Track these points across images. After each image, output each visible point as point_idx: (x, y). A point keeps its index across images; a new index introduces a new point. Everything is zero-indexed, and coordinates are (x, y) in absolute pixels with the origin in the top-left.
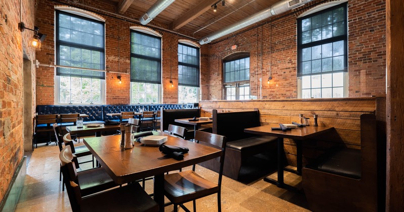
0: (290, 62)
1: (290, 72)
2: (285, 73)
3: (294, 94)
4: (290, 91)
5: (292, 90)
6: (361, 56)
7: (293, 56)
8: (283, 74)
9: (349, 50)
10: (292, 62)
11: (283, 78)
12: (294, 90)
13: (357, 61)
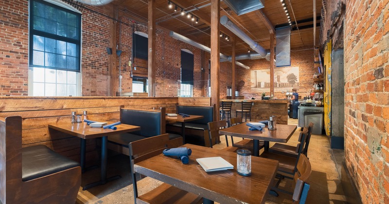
0: (18, 44)
1: (17, 58)
2: (8, 56)
3: (23, 87)
4: (17, 82)
5: (21, 82)
6: (90, 62)
7: (22, 39)
8: (4, 57)
9: (83, 55)
10: (22, 46)
11: (5, 64)
12: (25, 82)
13: (88, 66)
